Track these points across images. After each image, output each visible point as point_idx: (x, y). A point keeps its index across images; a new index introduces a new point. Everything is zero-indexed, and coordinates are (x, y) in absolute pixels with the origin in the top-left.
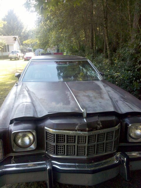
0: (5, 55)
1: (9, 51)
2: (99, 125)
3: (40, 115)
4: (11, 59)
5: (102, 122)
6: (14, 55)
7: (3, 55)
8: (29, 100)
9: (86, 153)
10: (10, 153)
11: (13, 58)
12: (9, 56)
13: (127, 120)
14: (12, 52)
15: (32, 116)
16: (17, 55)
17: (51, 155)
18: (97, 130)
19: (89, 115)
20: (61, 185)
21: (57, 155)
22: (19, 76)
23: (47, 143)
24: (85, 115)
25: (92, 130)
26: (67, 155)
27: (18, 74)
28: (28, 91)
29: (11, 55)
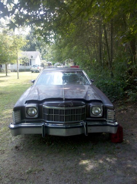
0: (27, 68)
1: (31, 65)
2: (71, 104)
3: (41, 100)
4: (32, 72)
5: (73, 103)
6: (36, 68)
7: (26, 68)
8: (37, 93)
9: (65, 120)
10: (24, 119)
11: (34, 70)
12: (31, 69)
13: (91, 105)
14: (34, 66)
15: (36, 99)
16: (38, 68)
17: (46, 121)
18: (70, 107)
19: (66, 100)
20: (50, 136)
21: (49, 121)
22: (33, 82)
23: (44, 114)
24: (64, 99)
25: (67, 107)
26: (54, 121)
27: (33, 80)
28: (38, 89)
29: (33, 68)
